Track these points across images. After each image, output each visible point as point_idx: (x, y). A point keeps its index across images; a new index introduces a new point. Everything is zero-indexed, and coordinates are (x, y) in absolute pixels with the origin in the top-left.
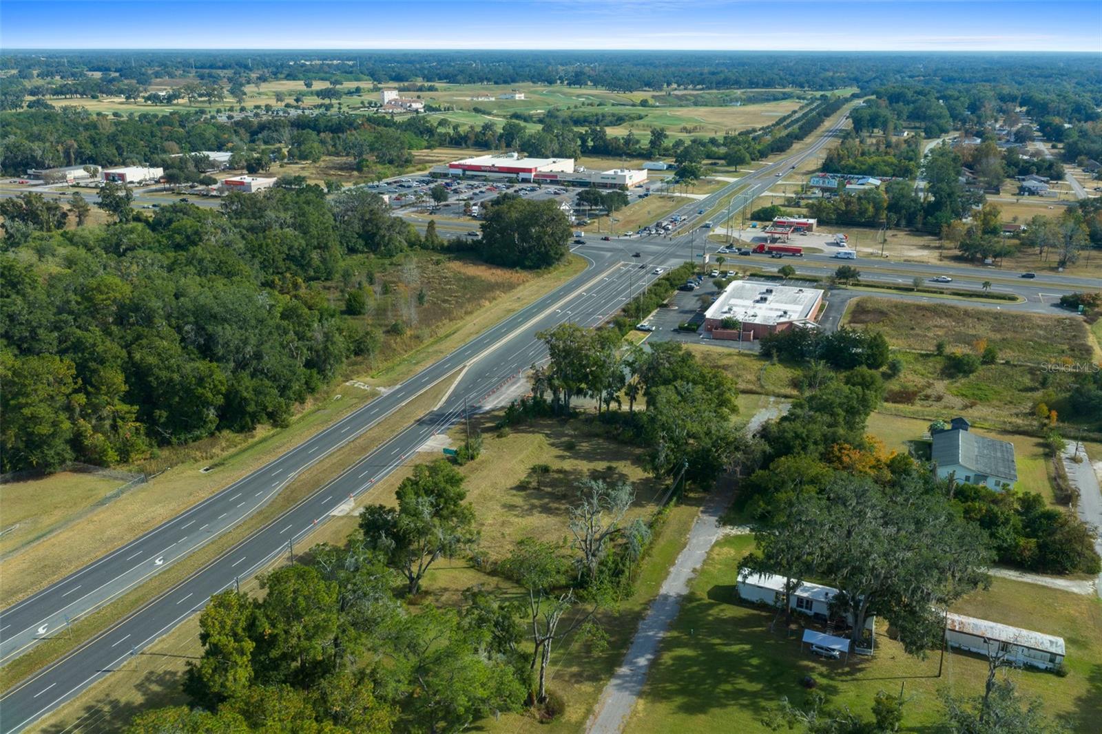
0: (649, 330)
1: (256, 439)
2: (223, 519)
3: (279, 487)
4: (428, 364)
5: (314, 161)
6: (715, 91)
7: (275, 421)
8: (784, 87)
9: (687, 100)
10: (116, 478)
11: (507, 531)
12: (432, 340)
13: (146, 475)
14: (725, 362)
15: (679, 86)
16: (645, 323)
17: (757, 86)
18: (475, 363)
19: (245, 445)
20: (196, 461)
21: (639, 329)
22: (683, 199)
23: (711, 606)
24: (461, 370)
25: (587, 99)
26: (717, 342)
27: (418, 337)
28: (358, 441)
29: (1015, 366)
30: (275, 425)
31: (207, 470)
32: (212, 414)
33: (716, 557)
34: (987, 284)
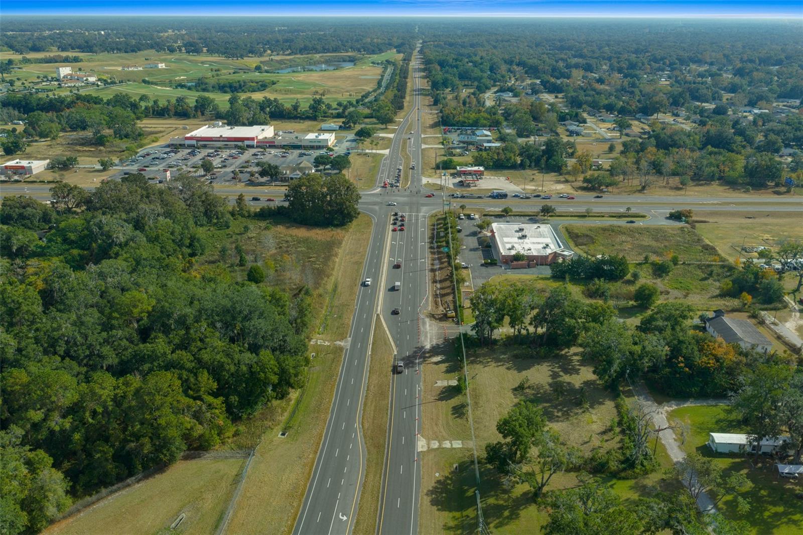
0: (466, 267)
1: (294, 401)
2: (349, 472)
4: (350, 316)
5: (53, 139)
6: (299, 56)
8: (347, 51)
9: (285, 64)
13: (246, 449)
15: (272, 52)
17: (328, 51)
18: (382, 312)
19: (291, 408)
20: (273, 429)
22: (375, 155)
24: (379, 319)
25: (210, 65)
26: (517, 271)
28: (372, 387)
29: (689, 265)
30: (296, 388)
31: (283, 434)
34: (628, 209)
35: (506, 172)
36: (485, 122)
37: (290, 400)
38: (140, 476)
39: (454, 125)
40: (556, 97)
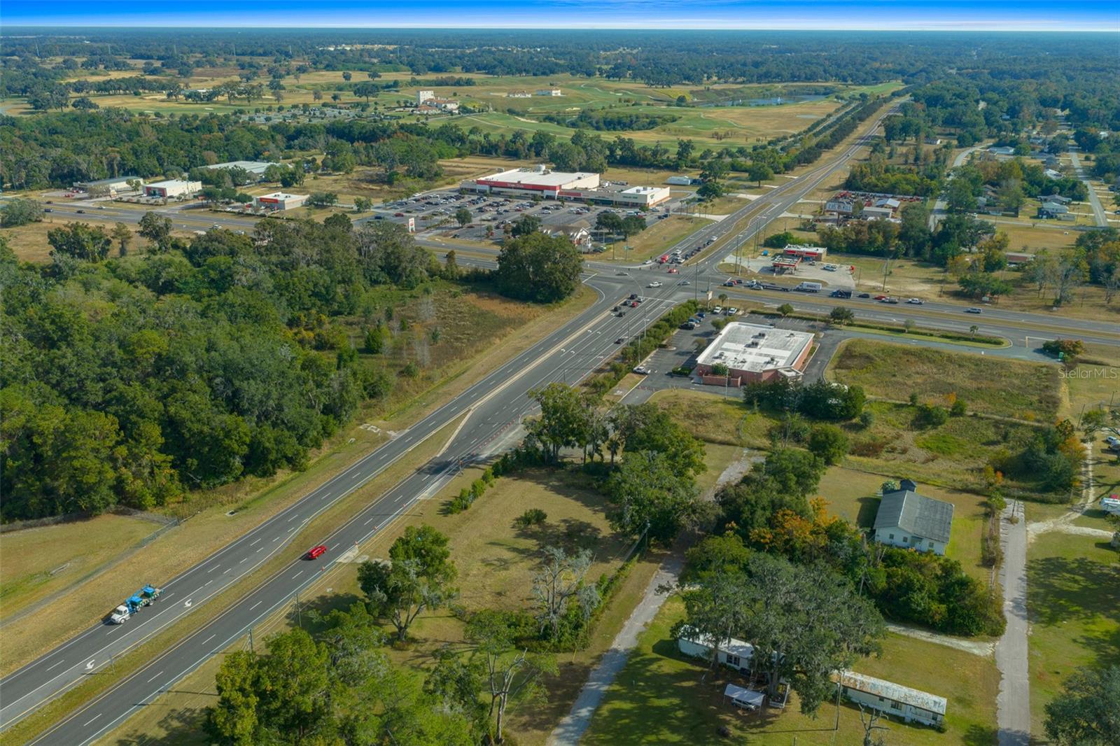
0: (644, 374)
1: (277, 483)
2: (245, 564)
3: (294, 533)
4: (437, 407)
5: (347, 173)
6: (755, 85)
7: (294, 465)
8: (827, 81)
9: (726, 95)
10: (153, 521)
11: (489, 582)
12: (442, 380)
13: (178, 518)
14: (710, 410)
15: (719, 79)
16: (641, 366)
17: (799, 79)
18: (480, 407)
19: (266, 489)
20: (223, 505)
21: (635, 372)
22: (701, 220)
23: (652, 661)
24: (465, 415)
25: (624, 93)
26: (707, 387)
27: (429, 378)
28: (367, 487)
29: (982, 418)
30: (294, 470)
31: (232, 513)
32: (237, 462)
33: (667, 611)
34: (973, 328)
35: (864, 259)
36: (909, 187)
37: (274, 481)
38: (59, 518)
39: (860, 189)
40: (1087, 159)
